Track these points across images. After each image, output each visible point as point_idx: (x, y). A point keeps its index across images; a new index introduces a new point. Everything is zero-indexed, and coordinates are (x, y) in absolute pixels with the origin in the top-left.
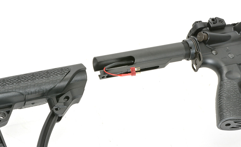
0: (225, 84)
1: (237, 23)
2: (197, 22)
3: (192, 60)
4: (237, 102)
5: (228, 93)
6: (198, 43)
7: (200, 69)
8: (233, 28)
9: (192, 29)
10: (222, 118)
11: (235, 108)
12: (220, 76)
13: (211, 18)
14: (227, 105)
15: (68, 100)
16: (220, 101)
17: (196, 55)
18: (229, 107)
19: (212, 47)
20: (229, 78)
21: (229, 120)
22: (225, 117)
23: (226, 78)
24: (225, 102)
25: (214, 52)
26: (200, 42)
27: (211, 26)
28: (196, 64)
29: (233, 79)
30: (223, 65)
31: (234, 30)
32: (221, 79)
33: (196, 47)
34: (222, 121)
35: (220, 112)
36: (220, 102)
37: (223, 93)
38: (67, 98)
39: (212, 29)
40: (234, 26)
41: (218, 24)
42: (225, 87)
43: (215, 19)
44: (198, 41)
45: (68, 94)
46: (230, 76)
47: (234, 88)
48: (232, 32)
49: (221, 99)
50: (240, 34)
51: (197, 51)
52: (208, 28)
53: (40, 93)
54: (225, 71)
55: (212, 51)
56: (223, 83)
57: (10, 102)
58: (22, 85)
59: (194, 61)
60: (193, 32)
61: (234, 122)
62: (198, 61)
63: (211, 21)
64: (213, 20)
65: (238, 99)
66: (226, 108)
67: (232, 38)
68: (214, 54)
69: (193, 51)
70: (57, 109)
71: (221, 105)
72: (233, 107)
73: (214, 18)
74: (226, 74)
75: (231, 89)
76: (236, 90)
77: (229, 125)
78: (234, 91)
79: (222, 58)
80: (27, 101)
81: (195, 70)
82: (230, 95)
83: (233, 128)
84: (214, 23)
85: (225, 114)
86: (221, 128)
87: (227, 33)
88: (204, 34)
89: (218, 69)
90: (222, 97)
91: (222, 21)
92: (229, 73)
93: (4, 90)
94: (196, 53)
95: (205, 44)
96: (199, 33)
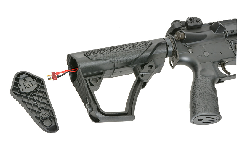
0: (199, 81)
1: (214, 23)
2: (176, 21)
3: (170, 58)
4: (210, 98)
5: (201, 90)
6: (175, 41)
7: (176, 66)
8: (209, 27)
9: (171, 28)
10: (194, 114)
11: (207, 105)
12: (195, 73)
13: (189, 18)
14: (200, 101)
15: (151, 68)
16: (193, 97)
17: (173, 53)
18: (201, 103)
19: (188, 45)
20: (203, 76)
21: (201, 116)
22: (197, 113)
23: (200, 76)
24: (198, 99)
25: (190, 51)
26: (177, 41)
27: (189, 25)
28: (173, 62)
29: (206, 77)
30: (198, 63)
31: (210, 29)
32: (196, 77)
33: (173, 45)
34: (195, 117)
35: (193, 108)
36: (194, 99)
37: (197, 90)
38: (151, 66)
39: (189, 29)
40: (210, 26)
41: (196, 23)
42: (199, 84)
43: (193, 19)
44: (176, 40)
45: (152, 63)
46: (204, 73)
47: (207, 85)
48: (208, 31)
49: (195, 96)
50: (215, 34)
51: (174, 49)
52: (186, 27)
53: (121, 63)
54: (200, 69)
55: (188, 49)
56: (197, 80)
57: (101, 69)
58: (111, 54)
59: (172, 58)
60: (171, 31)
61: (206, 117)
62: (175, 59)
63: (189, 20)
64: (191, 19)
65: (210, 96)
66: (199, 104)
67: (207, 37)
68: (191, 52)
69: (171, 49)
70: (142, 76)
71: (194, 101)
72: (205, 103)
73: (192, 17)
74: (200, 72)
75: (205, 87)
76: (210, 87)
77: (201, 120)
78: (207, 88)
79: (197, 56)
80: (116, 69)
81: (173, 67)
82: (203, 92)
83: (205, 123)
84: (191, 23)
85: (197, 110)
86: (193, 122)
87: (203, 33)
88: (182, 33)
89: (193, 66)
90: (196, 94)
91: (199, 20)
92: (203, 70)
93: (96, 57)
94: (173, 51)
95: (182, 42)
96: (177, 32)
